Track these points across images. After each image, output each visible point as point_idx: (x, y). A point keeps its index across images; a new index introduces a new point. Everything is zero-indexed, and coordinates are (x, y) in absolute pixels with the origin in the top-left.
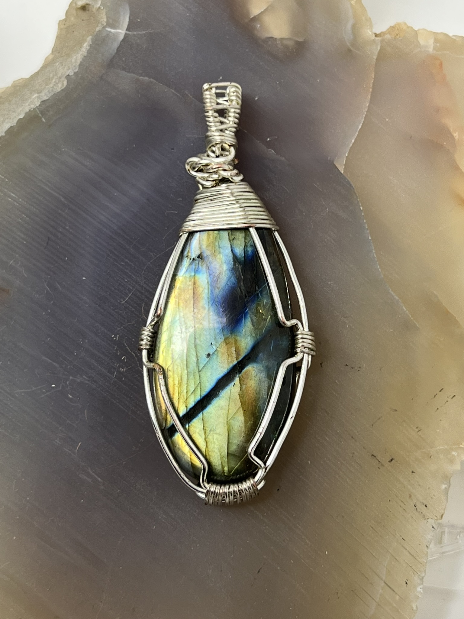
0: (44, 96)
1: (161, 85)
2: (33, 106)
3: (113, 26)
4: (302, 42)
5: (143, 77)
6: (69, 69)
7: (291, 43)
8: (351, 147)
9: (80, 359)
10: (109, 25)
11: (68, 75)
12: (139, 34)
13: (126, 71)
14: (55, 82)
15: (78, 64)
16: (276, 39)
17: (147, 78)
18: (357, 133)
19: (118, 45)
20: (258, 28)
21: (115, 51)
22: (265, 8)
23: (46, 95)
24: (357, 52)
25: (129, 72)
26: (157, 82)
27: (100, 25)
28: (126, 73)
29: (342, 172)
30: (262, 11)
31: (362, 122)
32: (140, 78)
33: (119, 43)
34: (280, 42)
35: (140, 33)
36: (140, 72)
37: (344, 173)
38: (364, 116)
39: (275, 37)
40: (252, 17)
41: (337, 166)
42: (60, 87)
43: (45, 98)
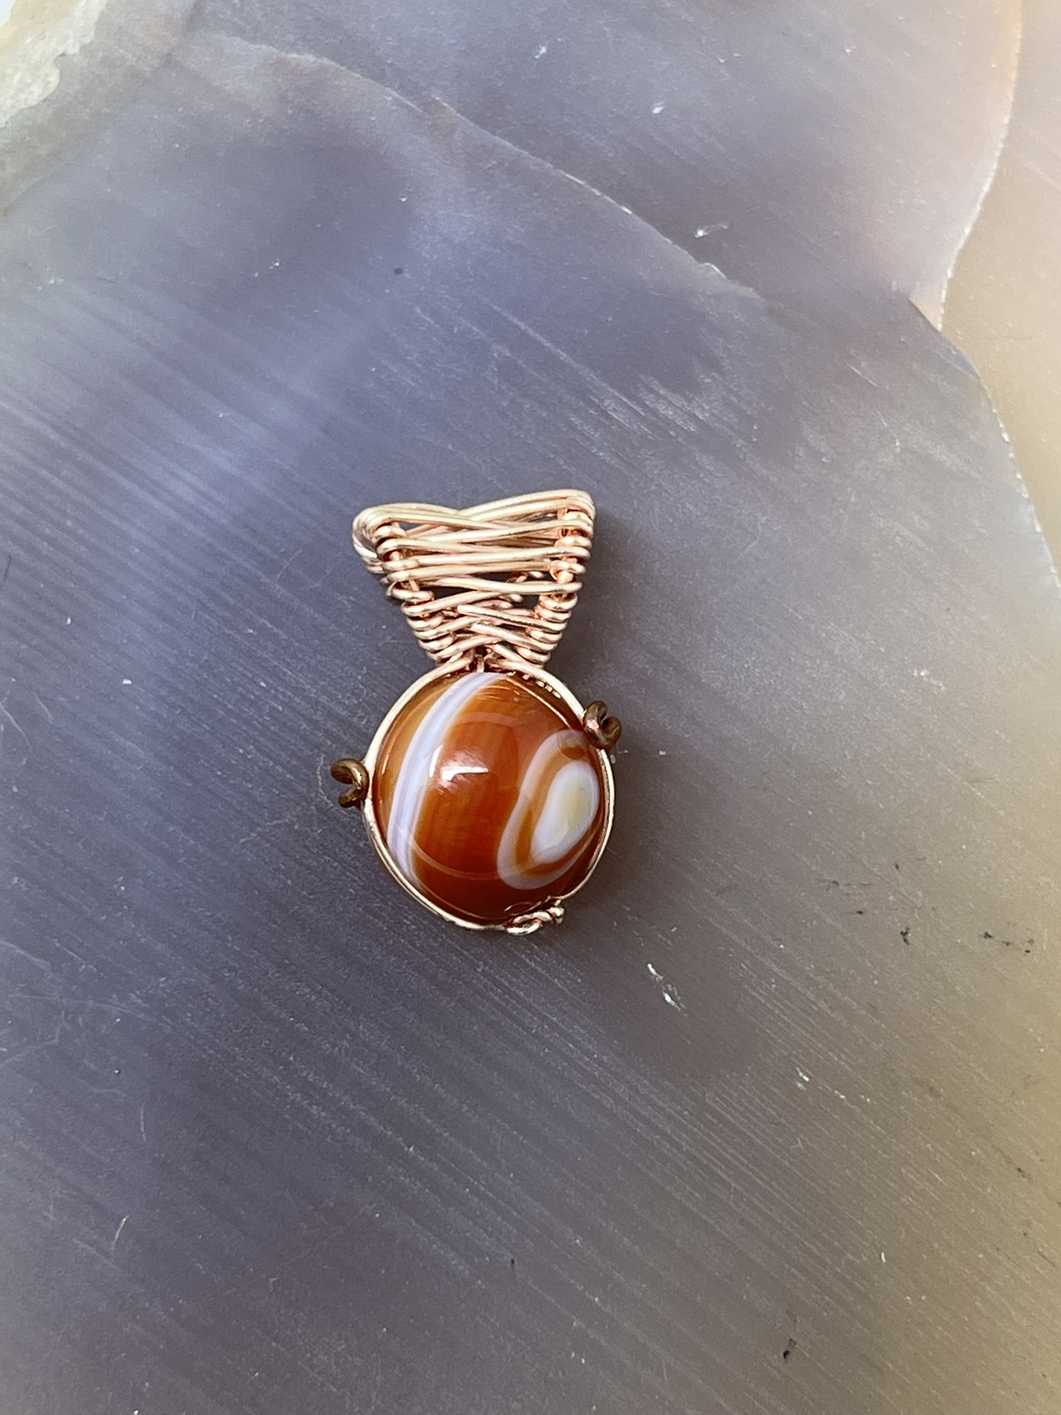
6: (65, 40)
8: (963, 252)
11: (63, 55)
13: (245, 39)
14: (21, 81)
15: (94, 20)
18: (978, 207)
25: (253, 40)
28: (246, 43)
29: (939, 327)
31: (992, 174)
32: (290, 56)
37: (943, 328)
38: (998, 154)
41: (920, 308)
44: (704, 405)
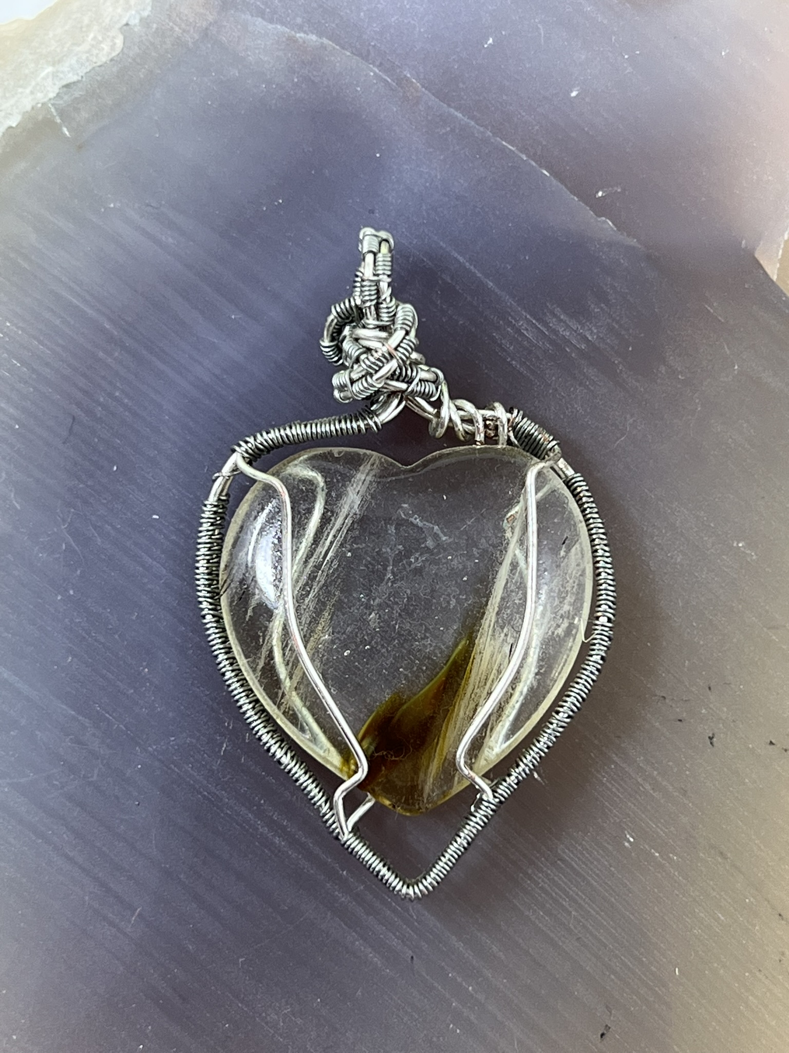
0: (69, 72)
1: (348, 53)
2: (41, 97)
5: (305, 32)
6: (128, 9)
11: (127, 24)
14: (95, 38)
17: (314, 37)
25: (271, 21)
26: (338, 47)
28: (265, 23)
29: (775, 278)
32: (298, 35)
41: (762, 262)
42: (105, 52)
43: (71, 78)
44: (593, 328)
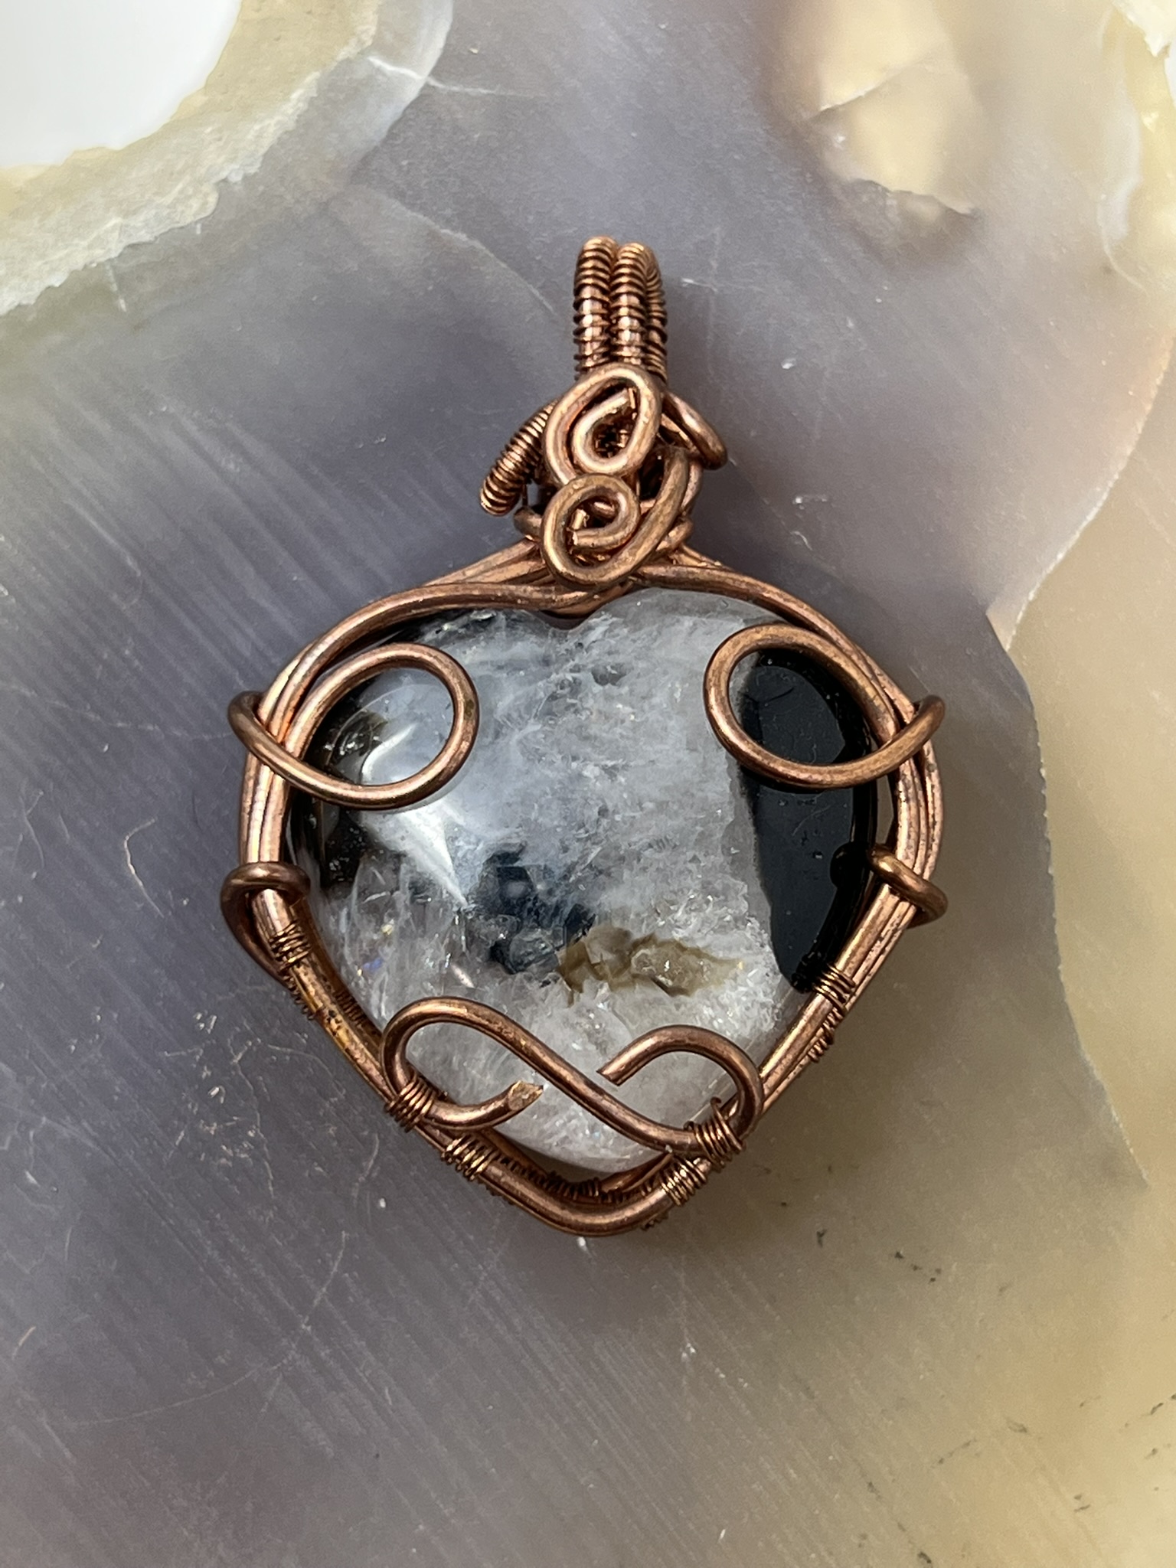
0: (139, 229)
1: (503, 265)
2: (100, 255)
3: (391, 54)
4: (965, 215)
5: (454, 229)
6: (232, 160)
7: (928, 213)
8: (1051, 577)
9: (83, 1067)
10: (380, 46)
11: (225, 181)
12: (467, 94)
13: (404, 204)
14: (181, 192)
15: (262, 151)
16: (886, 190)
17: (463, 237)
18: (1077, 535)
19: (396, 118)
20: (836, 145)
21: (385, 131)
22: (870, 88)
23: (146, 223)
24: (1129, 279)
25: (412, 206)
26: (492, 255)
27: (353, 41)
28: (404, 208)
29: (1007, 647)
30: (862, 93)
31: (1100, 504)
32: (444, 231)
33: (400, 110)
34: (895, 202)
35: (469, 90)
36: (448, 212)
37: (1010, 650)
38: (1111, 484)
39: (883, 183)
40: (823, 108)
41: (994, 625)
42: (192, 210)
43: (145, 236)
